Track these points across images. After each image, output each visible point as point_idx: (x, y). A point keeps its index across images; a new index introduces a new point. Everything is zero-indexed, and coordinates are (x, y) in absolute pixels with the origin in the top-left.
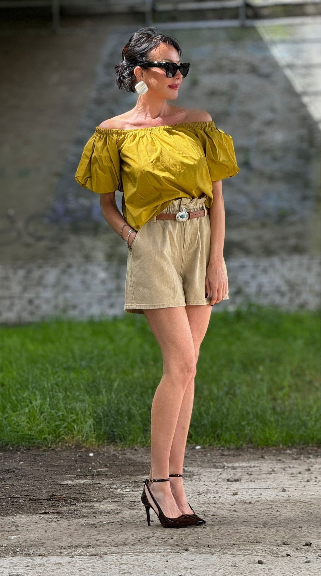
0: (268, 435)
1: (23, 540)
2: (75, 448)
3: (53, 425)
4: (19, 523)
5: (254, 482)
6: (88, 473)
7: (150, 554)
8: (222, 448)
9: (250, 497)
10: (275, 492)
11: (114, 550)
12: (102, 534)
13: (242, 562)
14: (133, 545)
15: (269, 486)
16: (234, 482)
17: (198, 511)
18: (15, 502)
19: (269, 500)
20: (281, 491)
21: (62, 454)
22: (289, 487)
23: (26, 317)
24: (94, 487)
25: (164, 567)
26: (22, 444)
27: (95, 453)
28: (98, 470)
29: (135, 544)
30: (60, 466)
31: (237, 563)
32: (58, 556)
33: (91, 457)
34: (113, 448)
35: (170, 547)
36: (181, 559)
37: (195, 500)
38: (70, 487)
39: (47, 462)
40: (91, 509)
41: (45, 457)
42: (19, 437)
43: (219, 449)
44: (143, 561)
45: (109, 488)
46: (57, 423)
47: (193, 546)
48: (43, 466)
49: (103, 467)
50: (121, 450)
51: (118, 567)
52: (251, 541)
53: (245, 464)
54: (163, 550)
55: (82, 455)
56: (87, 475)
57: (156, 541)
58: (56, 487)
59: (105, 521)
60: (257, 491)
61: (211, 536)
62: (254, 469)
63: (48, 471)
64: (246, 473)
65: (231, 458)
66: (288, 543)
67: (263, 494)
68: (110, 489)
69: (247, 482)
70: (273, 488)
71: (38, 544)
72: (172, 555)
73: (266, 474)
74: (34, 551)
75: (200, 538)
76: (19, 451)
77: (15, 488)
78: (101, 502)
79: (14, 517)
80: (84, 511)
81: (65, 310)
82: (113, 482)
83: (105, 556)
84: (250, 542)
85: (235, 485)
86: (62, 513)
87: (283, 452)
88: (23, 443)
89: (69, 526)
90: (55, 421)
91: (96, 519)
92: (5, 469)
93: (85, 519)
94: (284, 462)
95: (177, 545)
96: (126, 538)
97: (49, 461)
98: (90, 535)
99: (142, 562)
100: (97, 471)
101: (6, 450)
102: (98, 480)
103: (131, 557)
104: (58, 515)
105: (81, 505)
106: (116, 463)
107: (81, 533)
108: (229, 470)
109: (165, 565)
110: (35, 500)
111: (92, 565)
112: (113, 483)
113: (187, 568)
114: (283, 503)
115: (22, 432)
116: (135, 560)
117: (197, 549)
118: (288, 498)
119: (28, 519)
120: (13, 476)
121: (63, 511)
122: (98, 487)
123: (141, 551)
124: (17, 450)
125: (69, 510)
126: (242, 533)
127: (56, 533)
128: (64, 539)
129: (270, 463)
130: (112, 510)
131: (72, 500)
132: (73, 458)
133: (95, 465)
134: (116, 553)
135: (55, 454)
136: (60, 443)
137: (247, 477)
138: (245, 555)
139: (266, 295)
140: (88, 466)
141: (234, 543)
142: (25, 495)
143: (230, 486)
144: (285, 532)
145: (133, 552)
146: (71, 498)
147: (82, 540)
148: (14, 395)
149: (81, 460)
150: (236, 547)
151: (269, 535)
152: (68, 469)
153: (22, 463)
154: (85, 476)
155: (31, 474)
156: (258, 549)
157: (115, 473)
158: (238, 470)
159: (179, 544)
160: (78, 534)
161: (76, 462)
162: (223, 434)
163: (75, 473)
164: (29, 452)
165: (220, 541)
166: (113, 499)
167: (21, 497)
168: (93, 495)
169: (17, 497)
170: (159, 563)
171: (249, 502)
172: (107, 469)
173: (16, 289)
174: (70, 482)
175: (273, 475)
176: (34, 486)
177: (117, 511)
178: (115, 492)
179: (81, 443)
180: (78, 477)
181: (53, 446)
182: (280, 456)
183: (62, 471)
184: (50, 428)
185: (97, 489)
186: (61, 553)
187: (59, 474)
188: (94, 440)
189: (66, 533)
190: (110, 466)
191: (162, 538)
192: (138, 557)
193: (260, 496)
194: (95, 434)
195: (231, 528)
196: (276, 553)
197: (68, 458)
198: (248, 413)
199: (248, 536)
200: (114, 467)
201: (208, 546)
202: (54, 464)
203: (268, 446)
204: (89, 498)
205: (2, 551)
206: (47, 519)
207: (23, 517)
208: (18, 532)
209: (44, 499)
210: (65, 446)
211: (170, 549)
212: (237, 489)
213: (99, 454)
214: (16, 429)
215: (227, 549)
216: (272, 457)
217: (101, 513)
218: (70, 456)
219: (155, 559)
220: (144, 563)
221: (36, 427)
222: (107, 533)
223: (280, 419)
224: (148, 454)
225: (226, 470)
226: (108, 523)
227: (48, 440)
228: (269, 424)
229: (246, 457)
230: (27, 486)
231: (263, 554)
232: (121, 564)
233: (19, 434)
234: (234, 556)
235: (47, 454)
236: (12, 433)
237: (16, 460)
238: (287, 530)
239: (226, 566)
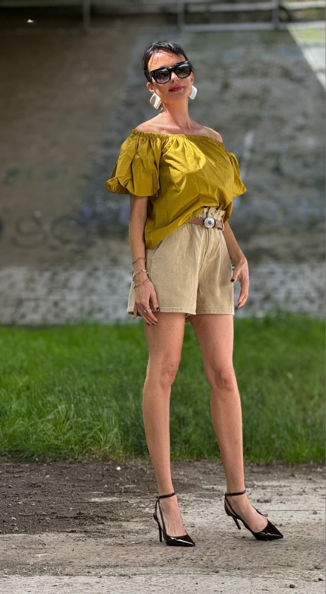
0: (298, 449)
1: (50, 559)
2: (102, 460)
3: (80, 434)
4: (45, 541)
5: (284, 503)
6: (116, 490)
7: (179, 575)
8: (252, 464)
9: (280, 519)
10: (306, 514)
11: (143, 570)
12: (130, 553)
13: (274, 586)
14: (162, 566)
15: (300, 508)
16: (264, 503)
17: (228, 532)
18: (42, 519)
19: (300, 522)
20: (312, 513)
21: (89, 467)
22: (320, 509)
23: (52, 319)
24: (122, 506)
25: (194, 589)
26: (48, 455)
27: (122, 467)
28: (125, 486)
29: (164, 565)
30: (87, 480)
31: (268, 586)
32: (86, 575)
33: (118, 471)
34: (140, 461)
35: (200, 568)
36: (211, 582)
37: (224, 522)
38: (97, 506)
39: (73, 475)
40: (118, 528)
41: (71, 470)
42: (45, 447)
43: (249, 465)
44: (173, 582)
45: (137, 506)
46: (84, 432)
47: (224, 568)
48: (69, 481)
49: (131, 483)
50: (149, 464)
51: (147, 589)
52: (283, 564)
53: (275, 483)
54: (193, 572)
55: (109, 469)
56: (114, 492)
57: (185, 562)
58: (83, 504)
59: (134, 541)
60: (287, 513)
61: (241, 558)
62: (284, 489)
63: (74, 487)
64: (276, 493)
65: (261, 475)
66: (320, 567)
67: (293, 516)
68: (138, 508)
69: (277, 503)
70: (304, 510)
71: (66, 563)
72: (202, 577)
73: (296, 494)
74: (62, 570)
75: (230, 560)
76: (45, 463)
77: (42, 505)
78: (128, 521)
79: (41, 536)
80: (111, 530)
81: (90, 313)
82: (142, 500)
83: (133, 576)
84: (281, 565)
85: (265, 507)
86: (90, 532)
87: (313, 470)
88: (50, 454)
89: (97, 545)
90: (82, 430)
91: (124, 539)
92: (31, 483)
93: (113, 539)
94: (315, 482)
95: (207, 567)
96: (154, 559)
97: (76, 474)
98: (118, 554)
99: (171, 584)
100: (125, 488)
101: (32, 461)
102: (125, 498)
103: (161, 579)
104: (86, 534)
105: (108, 524)
106: (143, 478)
107: (109, 552)
108: (259, 489)
109: (195, 587)
110: (62, 518)
111: (121, 586)
112: (141, 502)
113: (218, 591)
114: (314, 526)
115: (49, 442)
116: (164, 582)
117: (227, 571)
118: (319, 521)
119: (55, 537)
120: (39, 491)
121: (91, 530)
122: (126, 506)
123: (170, 572)
124: (43, 461)
125: (97, 529)
126: (273, 556)
127: (84, 552)
128: (92, 557)
129: (300, 482)
130: (140, 529)
131: (100, 519)
132: (100, 472)
133: (123, 480)
134: (145, 574)
135: (82, 467)
136: (87, 454)
137: (277, 497)
138: (276, 579)
139: (295, 302)
140: (116, 482)
141: (265, 566)
142: (52, 513)
143: (260, 508)
144: (316, 555)
145: (162, 574)
146: (98, 517)
147: (110, 560)
148: (40, 398)
149: (108, 474)
150: (267, 570)
151: (301, 558)
152: (95, 485)
153: (48, 476)
154: (113, 494)
155: (57, 490)
156: (290, 572)
157: (142, 491)
158: (268, 490)
159: (209, 566)
160: (106, 554)
161: (103, 476)
162: (253, 448)
163: (102, 490)
164: (55, 465)
165: (250, 563)
166: (141, 519)
167: (48, 515)
168: (121, 514)
169: (44, 515)
170: (189, 585)
171: (279, 524)
172: (135, 486)
173: (41, 291)
174: (97, 500)
175: (304, 496)
176: (61, 503)
177: (146, 531)
178: (143, 511)
179: (108, 454)
180: (106, 494)
181: (80, 458)
182: (310, 475)
183: (90, 487)
184: (77, 438)
185: (125, 507)
186: (89, 572)
187: (87, 490)
188: (121, 451)
189: (93, 552)
190: (138, 482)
191: (192, 560)
192: (168, 578)
193: (290, 519)
194: (122, 445)
195: (261, 550)
196: (307, 578)
197: (95, 472)
198: (278, 425)
199: (279, 559)
200: (141, 483)
201: (239, 568)
202: (81, 478)
203: (298, 463)
204: (117, 517)
205: (29, 569)
206: (75, 538)
207: (49, 535)
208: (44, 551)
209: (71, 517)
210: (92, 458)
211: (200, 571)
212: (267, 511)
213: (127, 468)
214: (43, 438)
215: (258, 572)
216: (302, 476)
217: (129, 533)
218: (97, 469)
219: (185, 581)
220: (173, 585)
221: (62, 437)
222: (135, 553)
223: (310, 432)
224: (176, 469)
225: (255, 490)
226: (137, 543)
227: (75, 450)
228: (299, 438)
229: (276, 475)
230: (54, 503)
231: (295, 578)
232: (151, 585)
233: (45, 444)
234: (265, 579)
235: (73, 467)
236: (38, 442)
237: (42, 473)
238: (319, 553)
239: (257, 589)
